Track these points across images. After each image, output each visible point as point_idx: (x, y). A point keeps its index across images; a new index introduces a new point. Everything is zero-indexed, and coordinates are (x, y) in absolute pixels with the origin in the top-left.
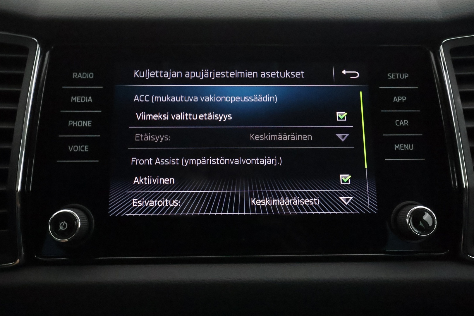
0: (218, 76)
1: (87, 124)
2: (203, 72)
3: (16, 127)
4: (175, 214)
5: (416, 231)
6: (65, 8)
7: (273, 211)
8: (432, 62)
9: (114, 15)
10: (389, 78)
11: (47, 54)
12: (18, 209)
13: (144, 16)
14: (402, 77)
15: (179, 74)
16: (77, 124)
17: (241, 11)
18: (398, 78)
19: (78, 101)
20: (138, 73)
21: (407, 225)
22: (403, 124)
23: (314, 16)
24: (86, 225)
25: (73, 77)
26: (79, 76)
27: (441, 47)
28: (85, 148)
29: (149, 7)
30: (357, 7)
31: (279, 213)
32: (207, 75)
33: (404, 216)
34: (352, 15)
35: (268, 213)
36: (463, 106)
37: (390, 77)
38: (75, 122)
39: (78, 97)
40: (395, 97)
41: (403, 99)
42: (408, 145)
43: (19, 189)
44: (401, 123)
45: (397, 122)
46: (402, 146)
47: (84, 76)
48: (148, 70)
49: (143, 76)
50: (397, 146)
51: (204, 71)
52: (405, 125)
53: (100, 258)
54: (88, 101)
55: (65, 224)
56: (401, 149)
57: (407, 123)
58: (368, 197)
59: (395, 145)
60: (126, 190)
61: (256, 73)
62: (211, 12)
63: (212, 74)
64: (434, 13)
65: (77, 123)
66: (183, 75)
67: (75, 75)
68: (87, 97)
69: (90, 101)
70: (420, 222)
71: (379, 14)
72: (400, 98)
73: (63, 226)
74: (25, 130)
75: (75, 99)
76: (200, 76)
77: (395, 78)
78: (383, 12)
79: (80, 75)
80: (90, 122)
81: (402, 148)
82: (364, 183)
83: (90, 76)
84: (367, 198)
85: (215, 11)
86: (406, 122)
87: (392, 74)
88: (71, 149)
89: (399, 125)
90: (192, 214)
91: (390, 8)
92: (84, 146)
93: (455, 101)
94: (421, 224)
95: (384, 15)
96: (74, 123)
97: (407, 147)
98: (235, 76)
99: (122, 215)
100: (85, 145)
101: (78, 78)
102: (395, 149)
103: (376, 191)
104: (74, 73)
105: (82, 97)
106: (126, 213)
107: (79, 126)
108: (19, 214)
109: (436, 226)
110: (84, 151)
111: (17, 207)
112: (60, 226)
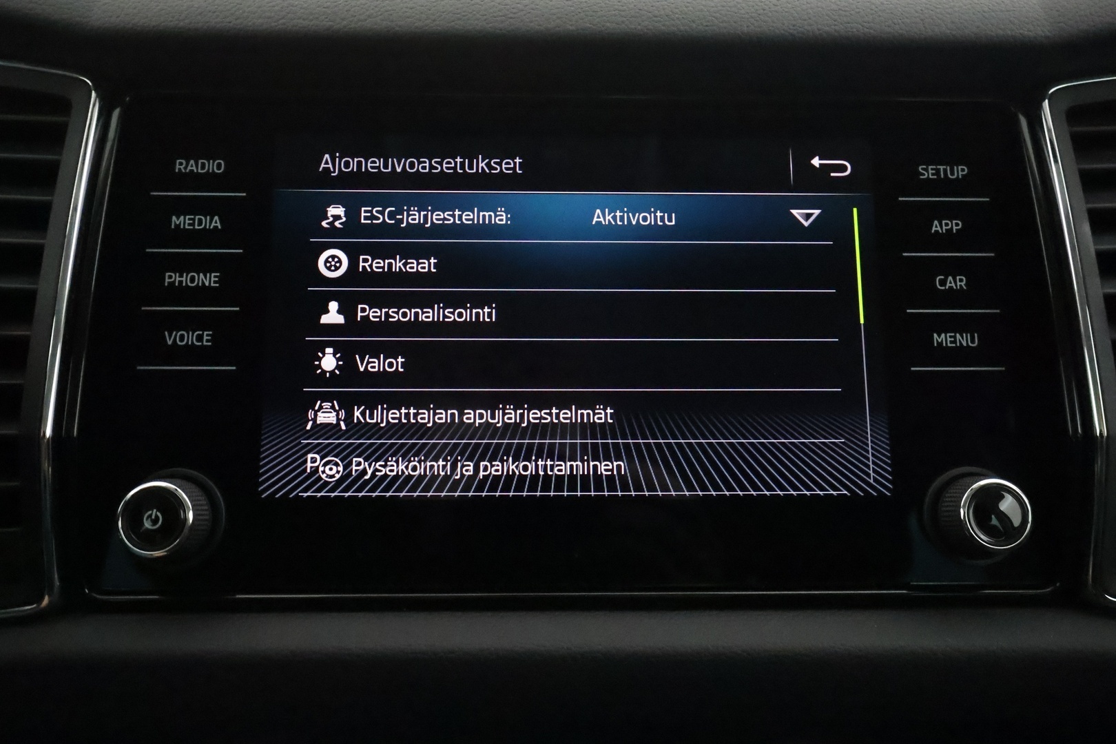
1: (210, 280)
3: (43, 288)
4: (415, 494)
5: (982, 537)
6: (158, 6)
7: (645, 489)
8: (1025, 140)
9: (273, 24)
10: (921, 177)
11: (116, 114)
12: (45, 480)
13: (345, 27)
14: (952, 174)
16: (185, 279)
17: (573, 16)
18: (942, 176)
19: (187, 227)
21: (961, 523)
22: (953, 285)
24: (207, 517)
25: (177, 171)
26: (189, 168)
27: (1046, 103)
28: (205, 338)
30: (847, 9)
31: (660, 493)
33: (955, 501)
34: (837, 28)
35: (633, 493)
36: (1095, 243)
37: (924, 175)
38: (181, 276)
39: (187, 217)
40: (936, 222)
41: (955, 225)
42: (964, 335)
43: (49, 432)
44: (950, 282)
45: (940, 280)
46: (950, 337)
47: (203, 167)
50: (939, 336)
52: (959, 288)
53: (237, 596)
54: (211, 227)
55: (156, 516)
56: (949, 345)
57: (963, 284)
58: (870, 456)
59: (935, 335)
60: (299, 437)
64: (1028, 24)
65: (184, 279)
67: (180, 166)
68: (208, 217)
69: (215, 228)
70: (993, 516)
72: (947, 225)
73: (152, 520)
74: (63, 296)
75: (181, 221)
77: (935, 177)
78: (908, 21)
79: (192, 166)
80: (215, 277)
81: (951, 342)
82: (860, 424)
83: (215, 166)
84: (868, 459)
85: (511, 15)
86: (961, 280)
87: (930, 167)
88: (170, 339)
89: (943, 288)
90: (456, 494)
91: (926, 11)
92: (201, 332)
93: (1078, 230)
94: (994, 521)
96: (178, 279)
97: (963, 340)
99: (291, 496)
100: (203, 330)
101: (187, 171)
102: (935, 345)
103: (888, 442)
104: (178, 161)
105: (197, 217)
106: (300, 492)
107: (190, 284)
108: (48, 488)
109: (1029, 525)
110: (200, 344)
111: (45, 477)
112: (145, 519)
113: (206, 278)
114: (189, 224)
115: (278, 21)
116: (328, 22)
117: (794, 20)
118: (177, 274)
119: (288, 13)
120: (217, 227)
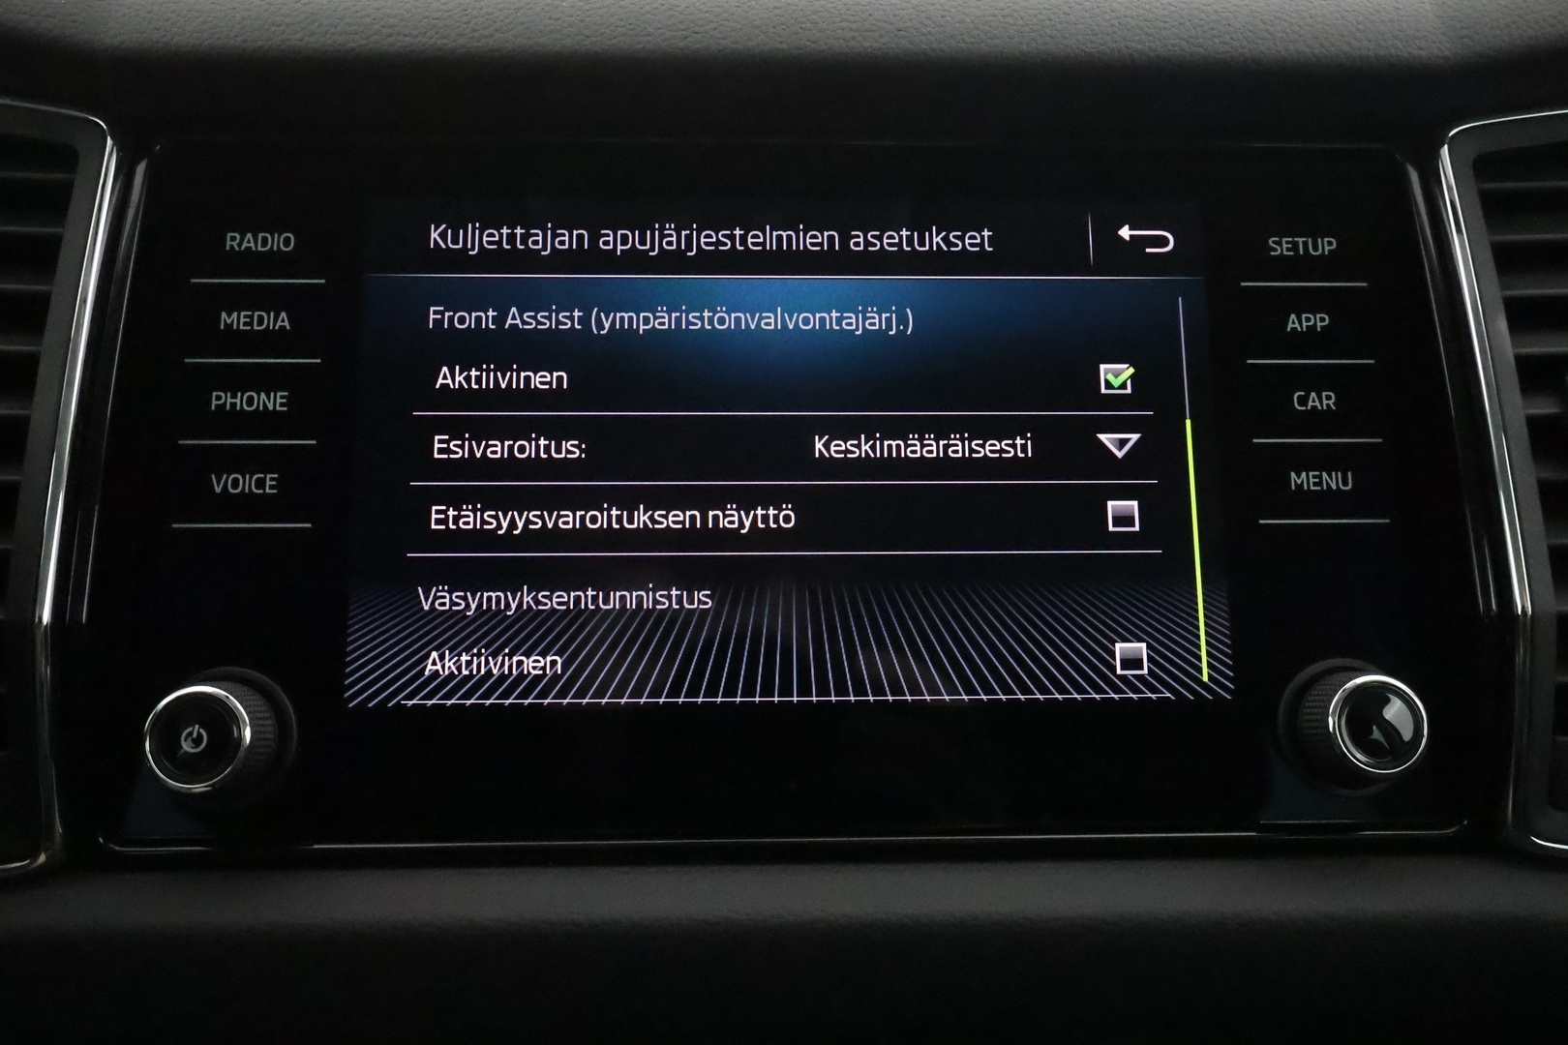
0: (706, 244)
1: (275, 401)
2: (657, 232)
3: (38, 414)
5: (1359, 756)
7: (888, 693)
8: (1416, 201)
9: (363, 42)
10: (1272, 253)
11: (141, 169)
12: (42, 685)
14: (1315, 248)
15: (580, 237)
16: (240, 401)
17: (784, 29)
18: (1301, 252)
19: (242, 327)
20: (443, 236)
21: (1330, 738)
22: (1317, 404)
23: (1025, 47)
24: (271, 736)
25: (228, 248)
26: (245, 245)
27: (1445, 150)
28: (268, 483)
29: (476, 17)
30: (1166, 16)
32: (672, 241)
33: (1320, 708)
36: (1514, 345)
37: (1275, 250)
38: (234, 396)
39: (242, 314)
40: (1293, 317)
41: (1320, 321)
42: (1334, 473)
43: (46, 616)
44: (1313, 400)
45: (1299, 397)
46: (1314, 477)
47: (264, 244)
48: (477, 225)
49: (458, 244)
50: (1299, 476)
51: (662, 229)
52: (1325, 408)
53: (315, 846)
54: (277, 328)
55: (199, 734)
56: (1312, 488)
57: (1331, 402)
58: (1203, 644)
59: (1293, 474)
60: (401, 622)
61: (835, 234)
62: (684, 33)
63: (689, 238)
64: (1418, 39)
65: (238, 401)
66: (594, 240)
67: (233, 241)
68: (272, 314)
69: (282, 328)
70: (1374, 727)
71: (1238, 40)
72: (1308, 320)
73: (194, 741)
74: (67, 427)
75: (234, 320)
76: (648, 247)
77: (1292, 253)
79: (249, 242)
80: (282, 397)
81: (1315, 484)
82: (1189, 600)
83: (281, 242)
84: (1200, 648)
85: (697, 29)
86: (1329, 398)
87: (1284, 240)
88: (218, 486)
89: (1304, 408)
91: (1277, 22)
92: (263, 476)
93: (1490, 328)
94: (1376, 734)
95: (1257, 44)
96: (229, 400)
97: (1333, 481)
98: (763, 244)
99: (390, 705)
100: (266, 472)
101: (243, 248)
102: (1293, 488)
103: (1228, 624)
104: (229, 235)
105: (256, 314)
106: (402, 699)
107: (246, 408)
108: (45, 698)
109: (1424, 740)
110: (261, 491)
111: (41, 679)
112: (183, 739)
113: (269, 399)
114: (245, 324)
115: (370, 37)
116: (439, 39)
117: (1093, 35)
118: (229, 394)
119: (383, 27)
120: (285, 327)
